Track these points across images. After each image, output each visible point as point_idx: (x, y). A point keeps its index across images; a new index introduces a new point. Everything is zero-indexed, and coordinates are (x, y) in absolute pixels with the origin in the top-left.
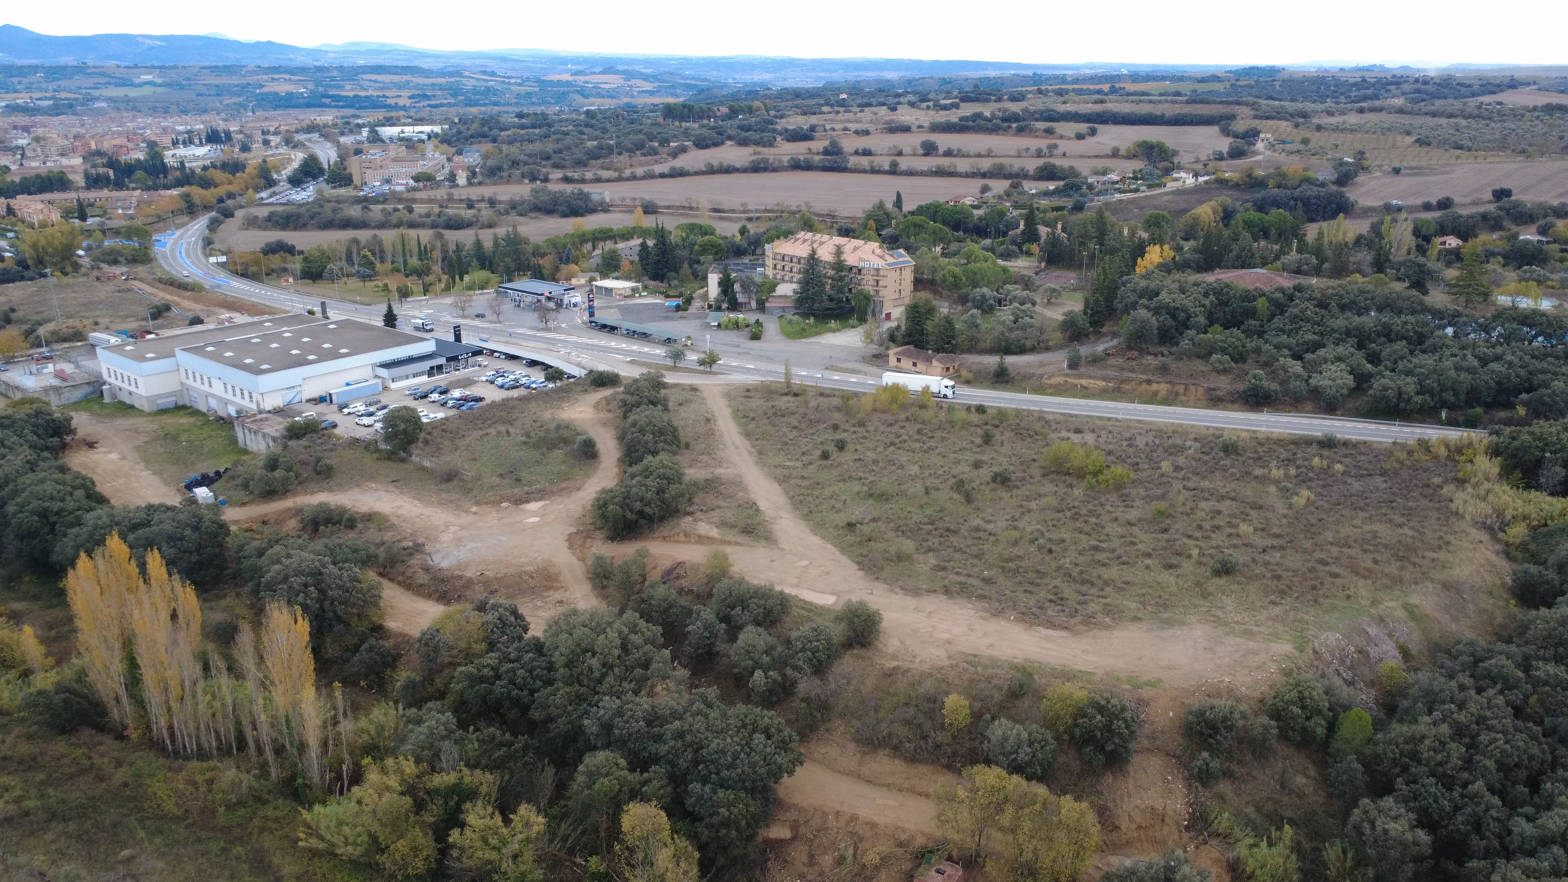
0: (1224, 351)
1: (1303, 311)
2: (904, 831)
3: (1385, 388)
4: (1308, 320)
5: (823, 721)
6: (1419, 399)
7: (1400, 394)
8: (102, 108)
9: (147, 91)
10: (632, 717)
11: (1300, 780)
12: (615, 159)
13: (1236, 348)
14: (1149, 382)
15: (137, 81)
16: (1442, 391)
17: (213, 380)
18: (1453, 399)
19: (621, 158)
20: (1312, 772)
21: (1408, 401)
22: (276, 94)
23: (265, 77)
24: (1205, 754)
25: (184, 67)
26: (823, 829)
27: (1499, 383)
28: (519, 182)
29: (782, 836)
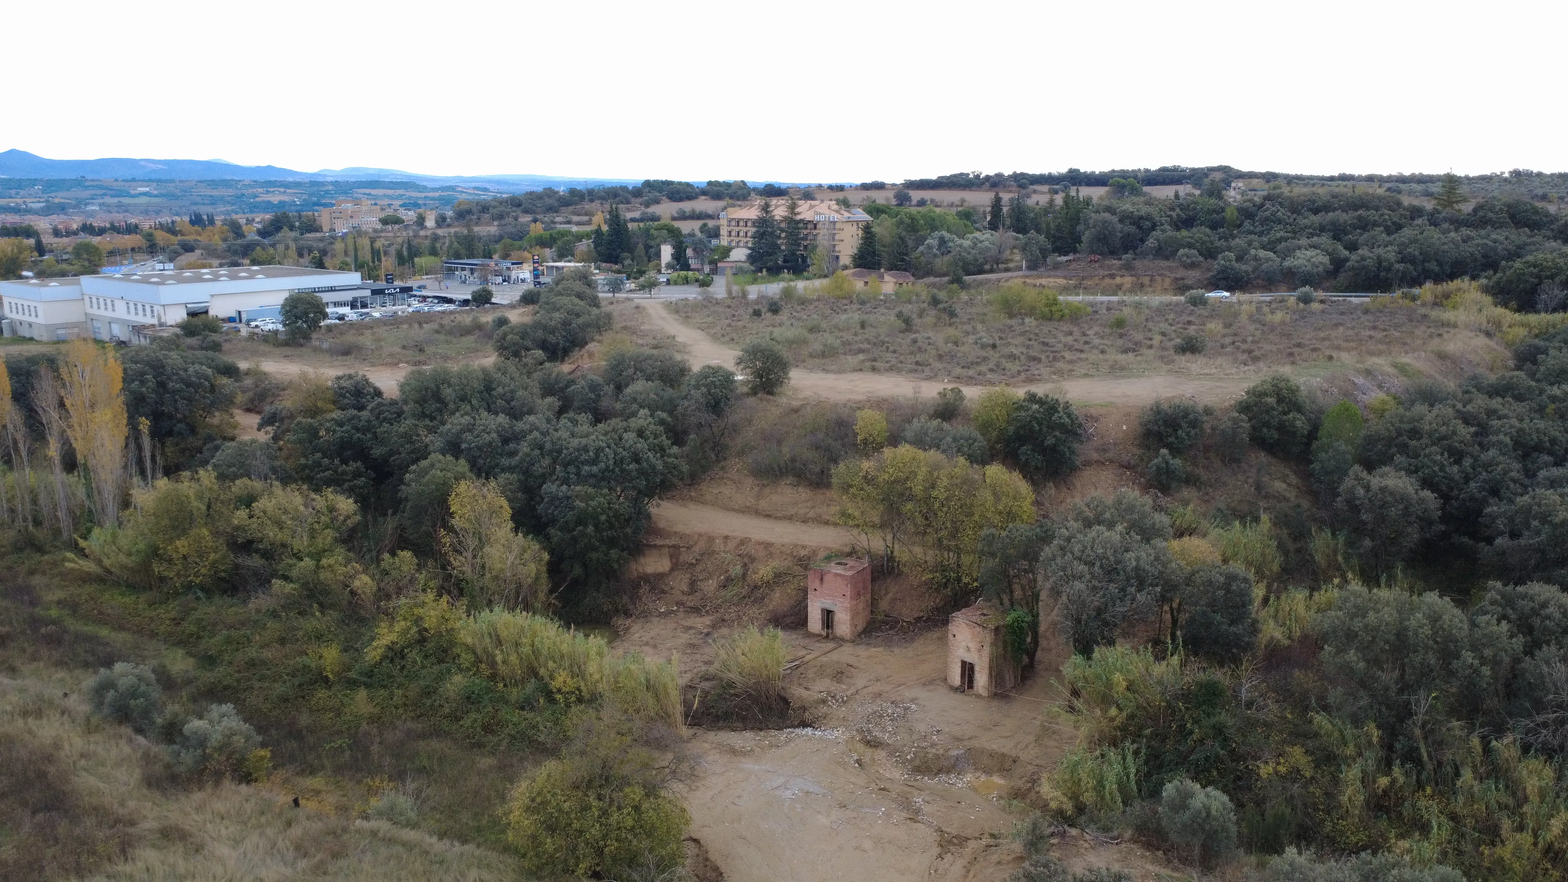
0: (1190, 246)
1: (1273, 214)
2: (804, 547)
3: (1363, 259)
4: (1280, 222)
5: (718, 461)
6: (1400, 267)
7: (1380, 263)
8: (93, 211)
9: (143, 200)
10: (484, 431)
11: (1279, 486)
12: (588, 206)
13: (1203, 243)
14: (1112, 276)
15: (133, 192)
16: (1424, 261)
17: (117, 303)
18: (1437, 269)
19: (593, 205)
20: (1294, 479)
21: (1388, 269)
22: (269, 202)
23: (261, 190)
24: (1164, 451)
25: (181, 181)
26: (708, 553)
27: (1484, 256)
28: (488, 224)
29: (661, 570)
